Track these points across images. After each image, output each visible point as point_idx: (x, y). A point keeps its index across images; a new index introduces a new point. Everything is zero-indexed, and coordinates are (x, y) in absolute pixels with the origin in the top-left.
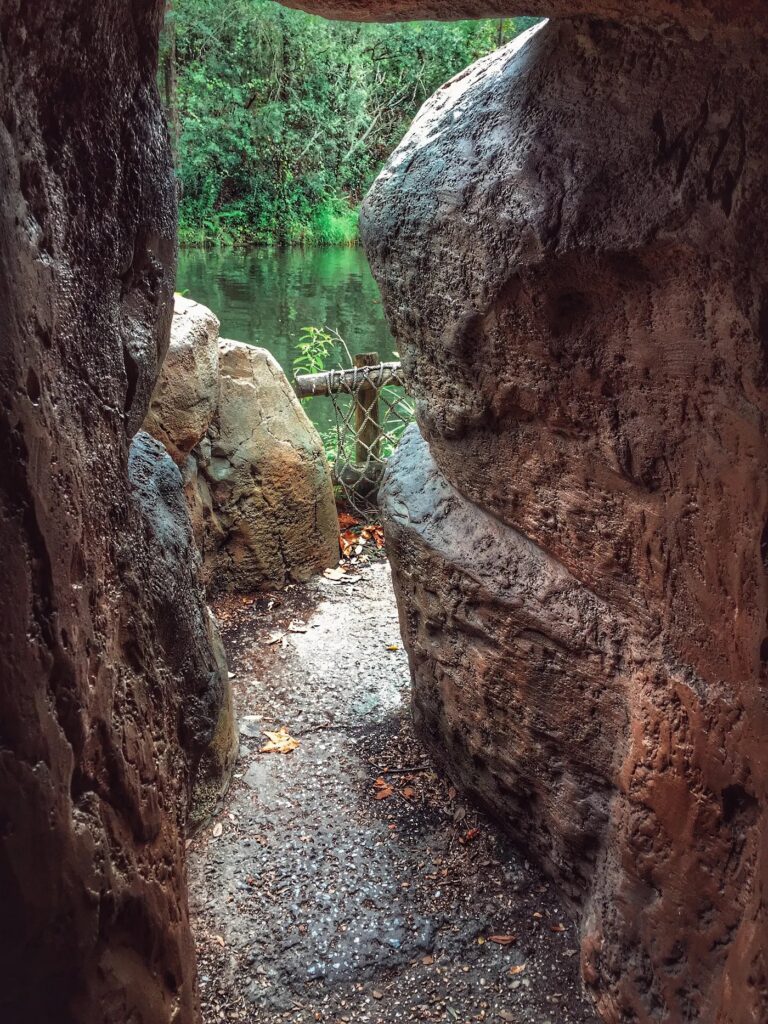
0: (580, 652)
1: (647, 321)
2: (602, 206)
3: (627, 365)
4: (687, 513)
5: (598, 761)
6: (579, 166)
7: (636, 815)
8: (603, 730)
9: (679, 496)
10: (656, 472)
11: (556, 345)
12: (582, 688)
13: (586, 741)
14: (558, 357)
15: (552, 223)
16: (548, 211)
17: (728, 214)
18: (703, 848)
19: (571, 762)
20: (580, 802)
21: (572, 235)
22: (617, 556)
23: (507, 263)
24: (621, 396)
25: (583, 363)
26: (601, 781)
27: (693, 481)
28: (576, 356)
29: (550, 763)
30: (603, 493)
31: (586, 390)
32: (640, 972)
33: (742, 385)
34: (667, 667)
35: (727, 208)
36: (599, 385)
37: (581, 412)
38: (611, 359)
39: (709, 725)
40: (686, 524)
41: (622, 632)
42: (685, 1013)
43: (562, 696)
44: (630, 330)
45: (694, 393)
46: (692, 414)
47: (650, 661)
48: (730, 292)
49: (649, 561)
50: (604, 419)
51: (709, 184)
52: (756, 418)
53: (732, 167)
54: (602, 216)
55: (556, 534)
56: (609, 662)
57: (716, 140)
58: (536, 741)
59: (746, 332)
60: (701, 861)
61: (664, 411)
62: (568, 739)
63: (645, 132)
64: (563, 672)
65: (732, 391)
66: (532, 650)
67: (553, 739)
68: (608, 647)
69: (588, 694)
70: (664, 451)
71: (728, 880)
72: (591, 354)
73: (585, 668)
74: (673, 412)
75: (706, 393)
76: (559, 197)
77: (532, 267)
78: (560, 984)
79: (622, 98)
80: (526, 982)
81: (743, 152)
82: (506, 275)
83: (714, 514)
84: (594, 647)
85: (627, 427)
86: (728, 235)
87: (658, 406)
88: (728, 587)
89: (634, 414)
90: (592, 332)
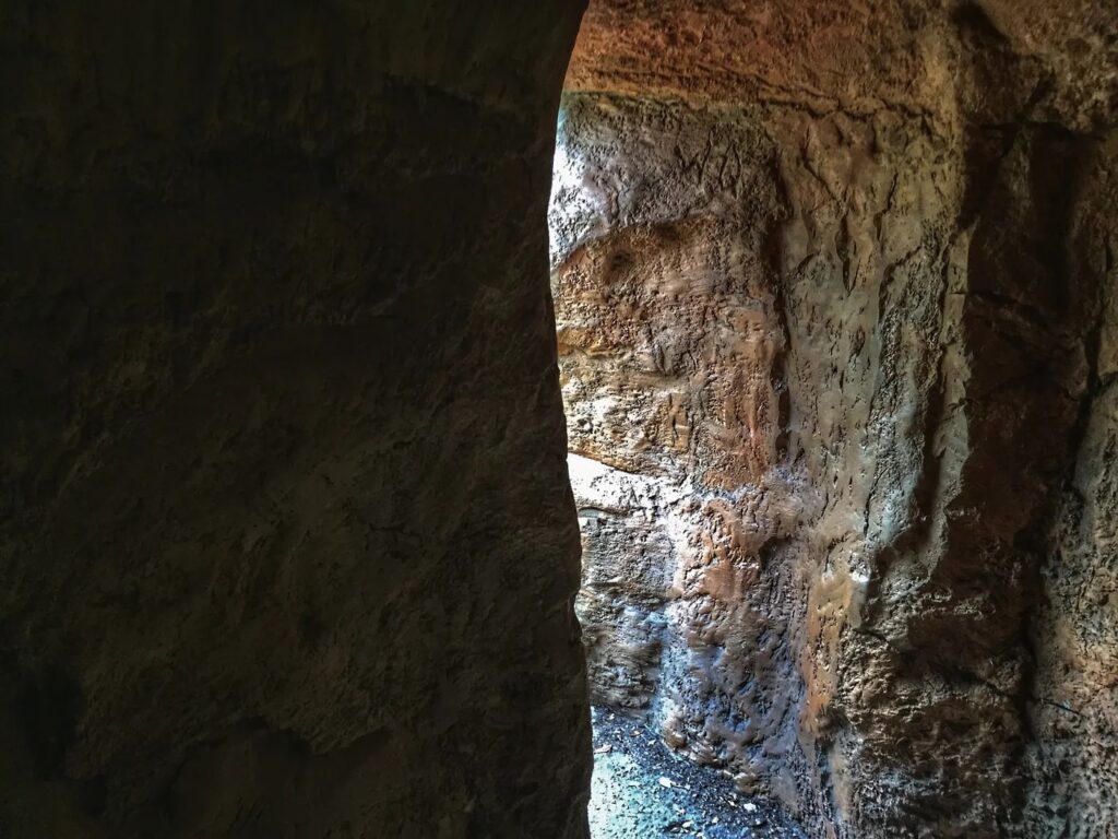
0: (626, 512)
1: (676, 265)
2: (648, 198)
3: (660, 295)
4: (709, 383)
5: (652, 588)
6: (625, 177)
7: (694, 605)
8: (653, 562)
9: (701, 374)
10: (683, 363)
11: (607, 289)
12: (632, 538)
13: (641, 575)
14: (607, 299)
15: (613, 211)
16: (610, 203)
17: (735, 197)
18: (751, 596)
19: (631, 596)
20: (642, 624)
21: (630, 216)
22: (647, 435)
23: (575, 239)
24: (654, 318)
25: (628, 300)
26: (656, 601)
27: (713, 360)
28: (622, 296)
29: (614, 604)
30: (635, 392)
31: (627, 319)
32: (721, 708)
33: (748, 291)
34: (699, 495)
35: (734, 193)
36: (638, 313)
37: (621, 335)
38: (649, 293)
39: (741, 515)
40: (708, 390)
41: (655, 489)
42: (761, 712)
43: (617, 549)
44: (664, 273)
45: (712, 303)
46: (709, 318)
47: (683, 498)
48: (738, 239)
49: (675, 430)
50: (642, 335)
51: (720, 182)
52: (760, 306)
53: (734, 173)
54: (649, 204)
55: (591, 436)
56: (649, 513)
57: (720, 160)
58: (599, 593)
59: (752, 259)
60: (751, 605)
61: (689, 320)
62: (627, 579)
63: (670, 157)
64: (615, 532)
65: (741, 296)
66: (589, 523)
67: (614, 584)
68: (646, 503)
69: (637, 541)
70: (689, 347)
71: (772, 606)
72: (634, 293)
73: (631, 523)
74: (695, 319)
75: (721, 301)
76: (615, 195)
77: (599, 239)
78: (656, 759)
79: (647, 138)
80: (634, 765)
81: (739, 165)
82: (575, 246)
83: (729, 376)
84: (636, 506)
85: (660, 337)
86: (738, 208)
87: (684, 319)
88: (743, 420)
89: (665, 328)
90: (634, 279)
